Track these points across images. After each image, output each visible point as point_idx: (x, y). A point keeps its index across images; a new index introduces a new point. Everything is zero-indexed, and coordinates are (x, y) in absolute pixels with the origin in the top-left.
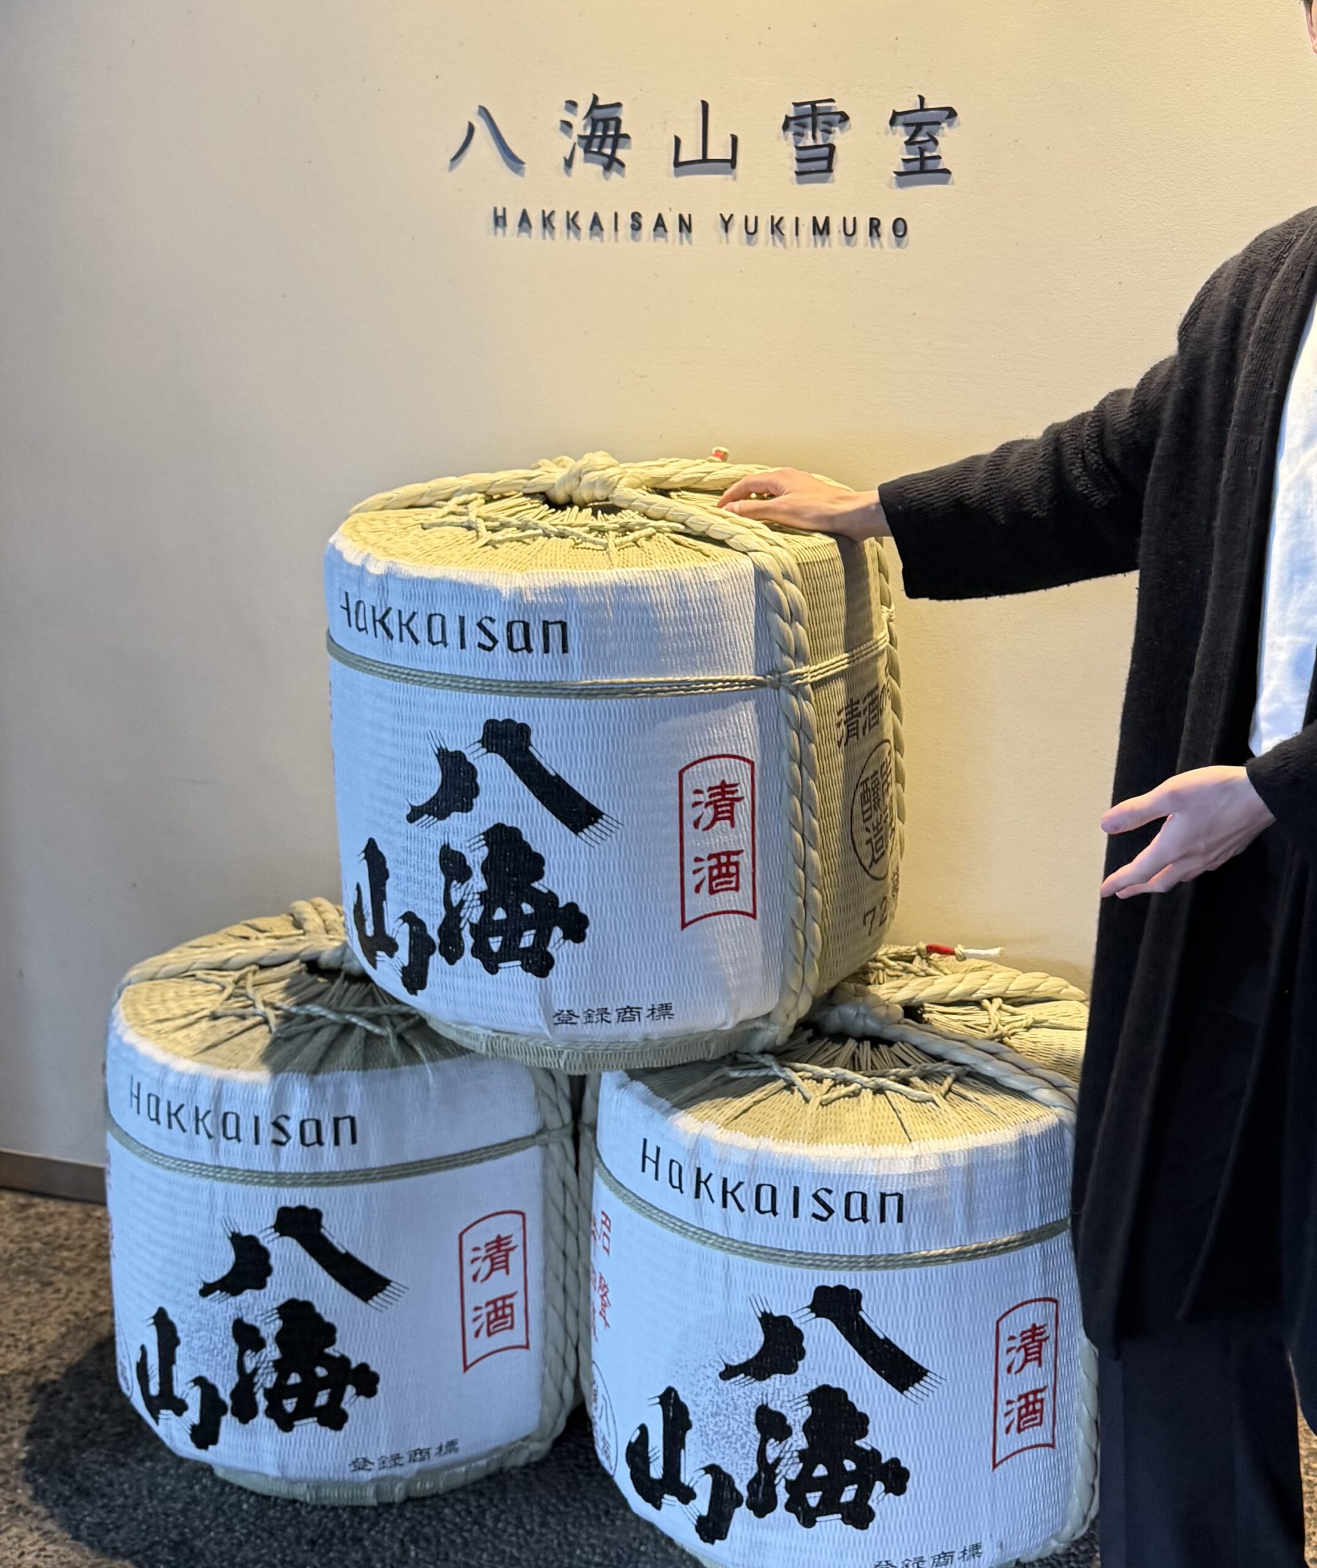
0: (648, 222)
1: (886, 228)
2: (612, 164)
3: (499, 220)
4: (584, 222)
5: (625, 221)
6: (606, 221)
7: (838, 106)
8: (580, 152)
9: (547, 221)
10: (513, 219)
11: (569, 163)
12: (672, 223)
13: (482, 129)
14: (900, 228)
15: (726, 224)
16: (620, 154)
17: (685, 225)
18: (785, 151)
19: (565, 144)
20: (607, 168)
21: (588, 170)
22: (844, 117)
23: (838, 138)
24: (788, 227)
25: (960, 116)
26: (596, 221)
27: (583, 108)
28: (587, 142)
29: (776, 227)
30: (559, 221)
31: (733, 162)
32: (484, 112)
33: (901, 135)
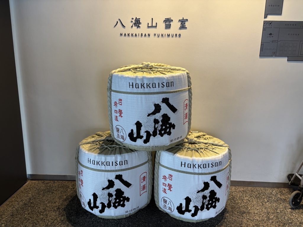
0: (144, 35)
1: (178, 35)
2: (138, 27)
3: (121, 35)
4: (134, 35)
5: (140, 35)
6: (137, 35)
9: (128, 35)
11: (132, 27)
12: (147, 35)
15: (155, 35)
16: (140, 25)
18: (164, 25)
19: (131, 24)
21: (135, 28)
22: (172, 20)
23: (171, 23)
24: (164, 35)
25: (189, 21)
27: (134, 19)
28: (135, 24)
31: (156, 26)
32: (119, 20)
33: (180, 23)
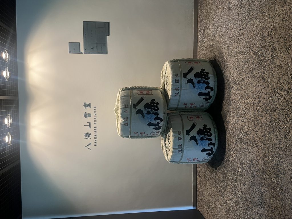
0: (95, 131)
1: (95, 109)
3: (95, 145)
4: (95, 137)
5: (95, 133)
6: (95, 135)
7: (84, 113)
8: (89, 137)
9: (95, 140)
10: (95, 144)
11: (90, 138)
12: (95, 128)
13: (87, 147)
14: (95, 107)
15: (95, 123)
16: (89, 133)
17: (95, 127)
18: (88, 118)
19: (89, 139)
20: (90, 135)
21: (91, 137)
22: (85, 113)
23: (87, 113)
24: (95, 118)
25: (85, 102)
26: (95, 136)
27: (85, 137)
28: (88, 137)
29: (95, 119)
30: (95, 139)
31: (89, 123)
32: (86, 147)
33: (87, 107)
